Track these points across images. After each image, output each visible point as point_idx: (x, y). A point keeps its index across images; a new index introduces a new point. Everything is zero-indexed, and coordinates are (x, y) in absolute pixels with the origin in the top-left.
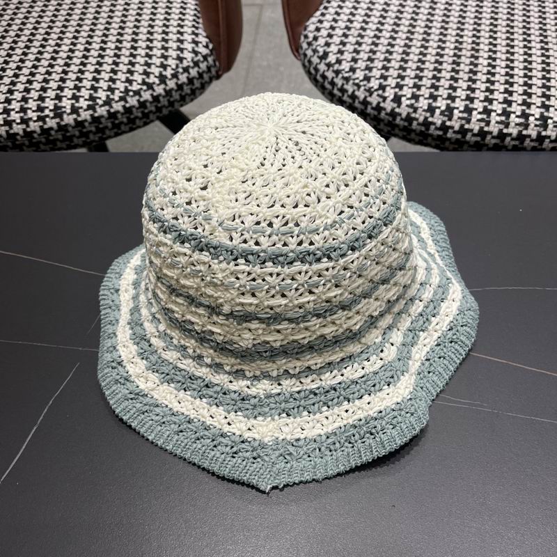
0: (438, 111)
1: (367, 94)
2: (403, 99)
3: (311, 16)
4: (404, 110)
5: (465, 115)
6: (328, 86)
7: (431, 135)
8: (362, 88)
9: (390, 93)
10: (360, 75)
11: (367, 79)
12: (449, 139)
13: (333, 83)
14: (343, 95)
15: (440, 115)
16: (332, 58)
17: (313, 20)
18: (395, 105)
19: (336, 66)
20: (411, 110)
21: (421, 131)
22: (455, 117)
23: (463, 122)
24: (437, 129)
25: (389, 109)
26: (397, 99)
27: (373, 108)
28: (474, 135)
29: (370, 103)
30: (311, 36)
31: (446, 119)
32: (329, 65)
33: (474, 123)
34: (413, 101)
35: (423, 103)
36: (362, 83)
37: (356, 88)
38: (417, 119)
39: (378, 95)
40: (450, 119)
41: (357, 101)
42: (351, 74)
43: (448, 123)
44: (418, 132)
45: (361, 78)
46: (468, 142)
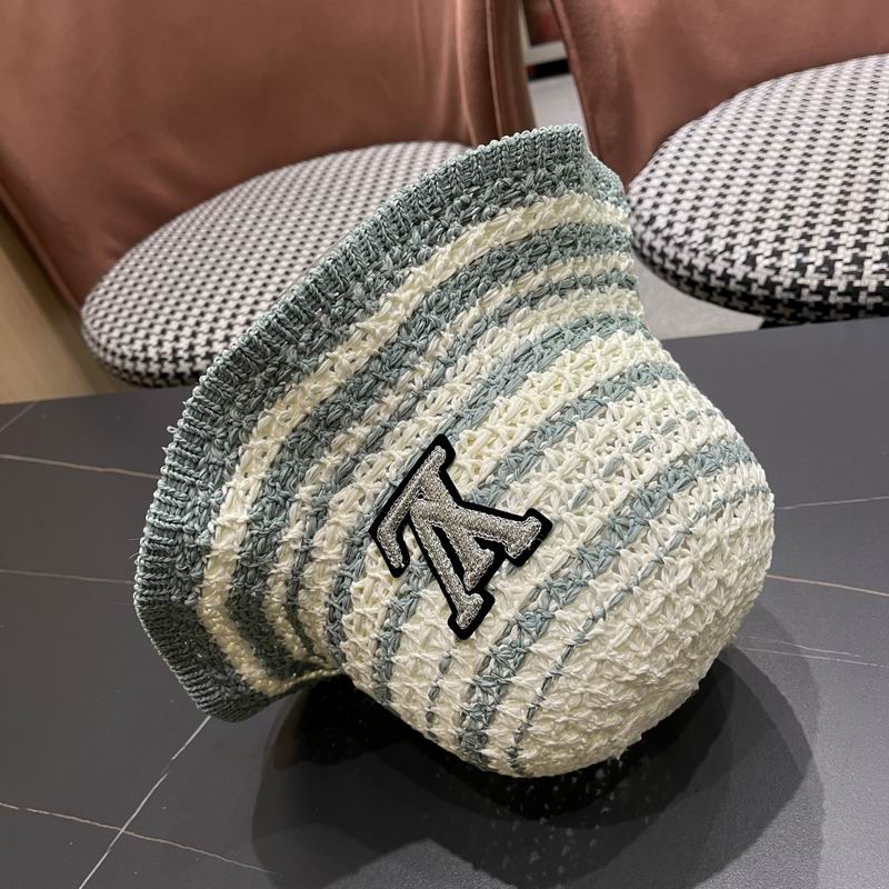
0: (811, 269)
1: (709, 260)
2: (759, 259)
3: (636, 175)
4: (761, 274)
5: (854, 268)
6: (658, 260)
7: (806, 304)
8: (701, 254)
9: (740, 255)
10: (698, 237)
11: (708, 240)
12: (834, 306)
13: (663, 255)
14: (677, 268)
15: (816, 272)
16: (660, 222)
17: (639, 179)
18: (748, 269)
19: (666, 232)
20: (772, 272)
21: (790, 300)
22: (838, 273)
23: (851, 278)
24: (812, 293)
25: (740, 276)
26: (751, 261)
27: (718, 278)
28: (871, 294)
29: (713, 272)
30: (634, 199)
31: (824, 276)
32: (657, 232)
33: (868, 278)
34: (774, 260)
35: (789, 261)
36: (701, 248)
37: (693, 254)
38: (780, 284)
39: (725, 259)
40: (830, 277)
41: (696, 272)
42: (686, 237)
43: (828, 283)
44: (786, 301)
45: (700, 241)
46: (864, 307)
